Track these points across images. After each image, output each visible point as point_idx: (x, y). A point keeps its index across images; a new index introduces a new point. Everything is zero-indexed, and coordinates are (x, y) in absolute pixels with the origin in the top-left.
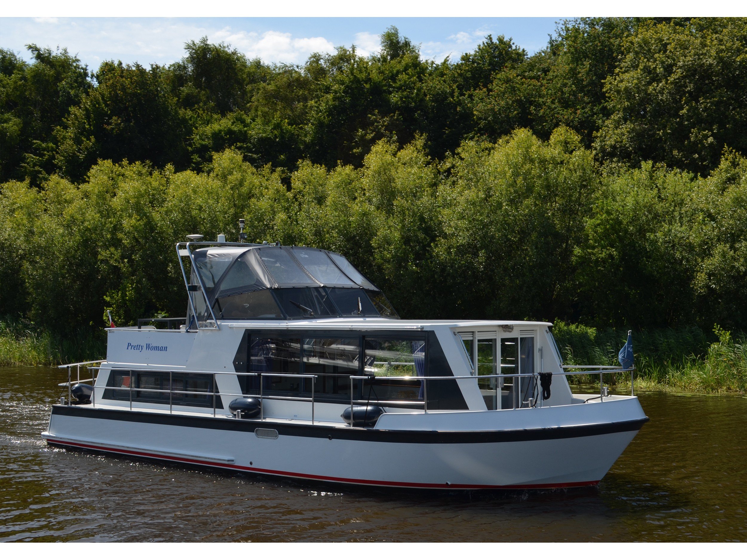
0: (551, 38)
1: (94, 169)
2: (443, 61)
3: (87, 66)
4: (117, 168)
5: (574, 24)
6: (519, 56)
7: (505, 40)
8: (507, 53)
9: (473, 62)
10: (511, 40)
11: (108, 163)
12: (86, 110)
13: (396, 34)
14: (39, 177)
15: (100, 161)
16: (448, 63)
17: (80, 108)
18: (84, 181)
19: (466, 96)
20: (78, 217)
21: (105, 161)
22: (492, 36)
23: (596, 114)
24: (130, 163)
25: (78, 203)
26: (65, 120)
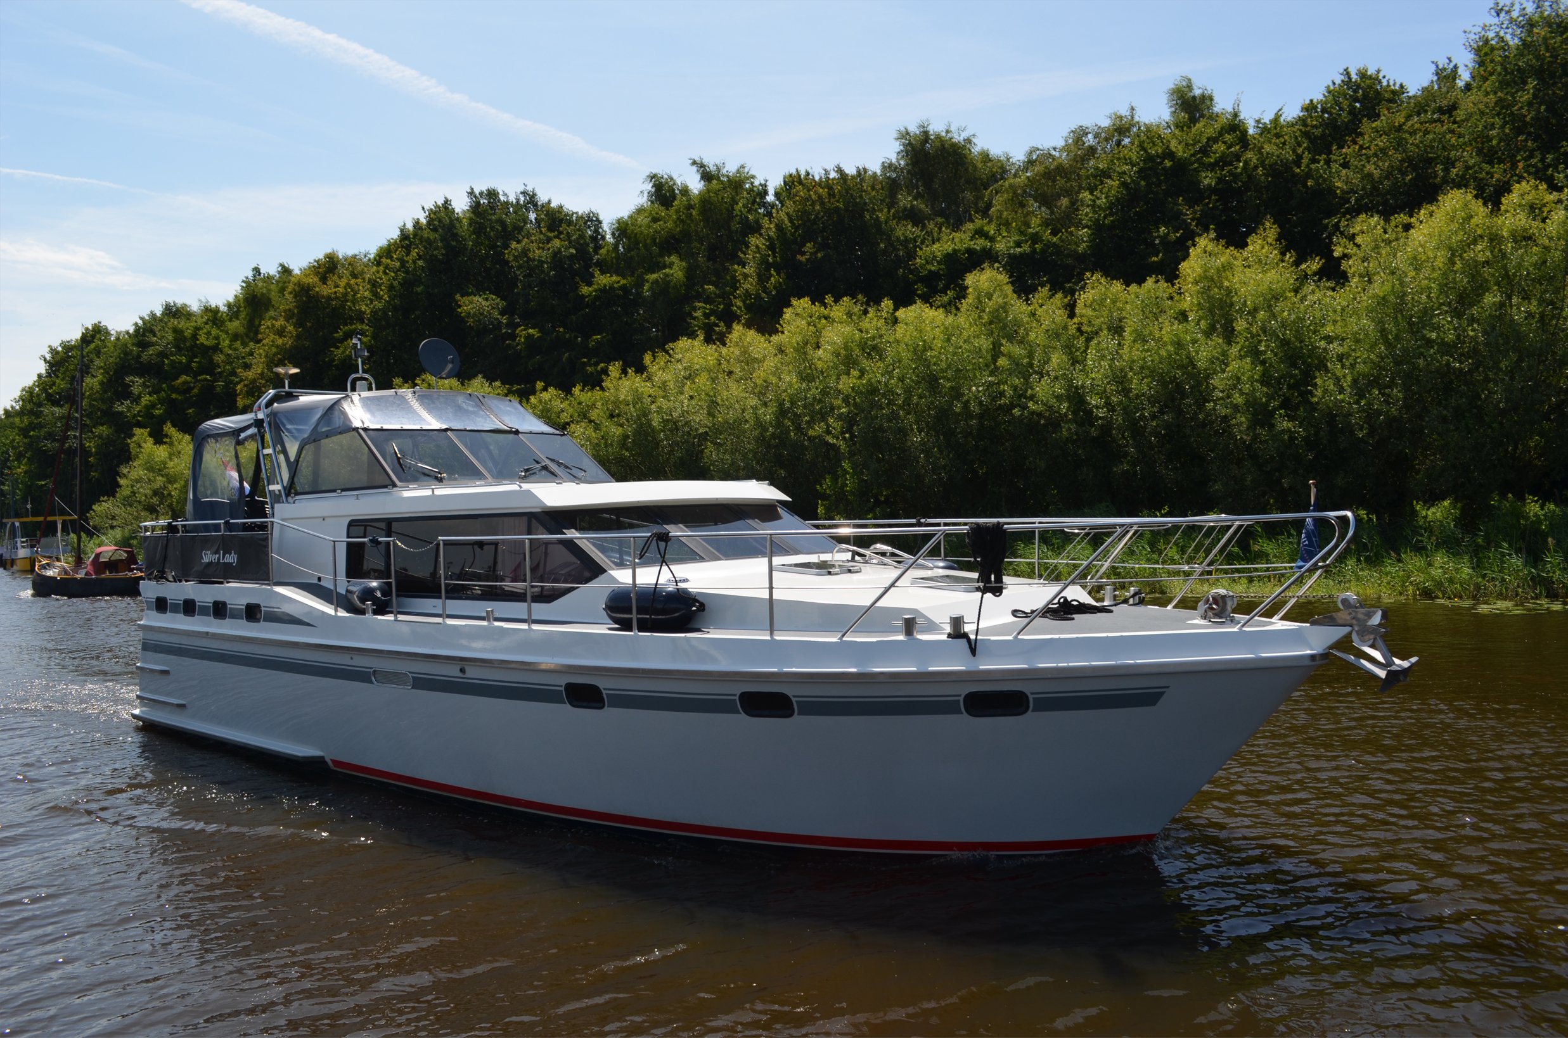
0: (1437, 66)
1: (788, 313)
2: (1272, 116)
3: (766, 181)
4: (817, 309)
5: (1498, 30)
6: (1395, 95)
7: (1369, 73)
8: (1377, 93)
9: (1324, 110)
10: (1378, 71)
11: (805, 302)
12: (770, 238)
13: (1190, 87)
14: (715, 331)
15: (794, 302)
16: (1282, 119)
17: (761, 235)
18: (776, 331)
19: (1322, 162)
20: (774, 380)
21: (801, 301)
22: (1349, 70)
23: (1549, 166)
24: (836, 301)
25: (771, 363)
26: (742, 256)
